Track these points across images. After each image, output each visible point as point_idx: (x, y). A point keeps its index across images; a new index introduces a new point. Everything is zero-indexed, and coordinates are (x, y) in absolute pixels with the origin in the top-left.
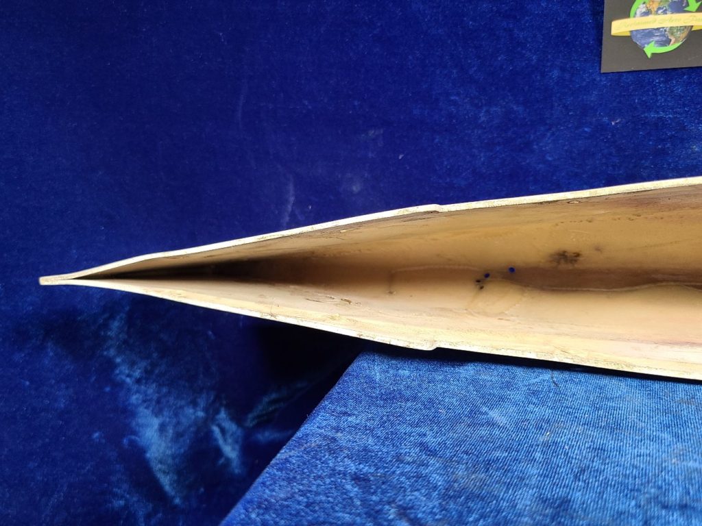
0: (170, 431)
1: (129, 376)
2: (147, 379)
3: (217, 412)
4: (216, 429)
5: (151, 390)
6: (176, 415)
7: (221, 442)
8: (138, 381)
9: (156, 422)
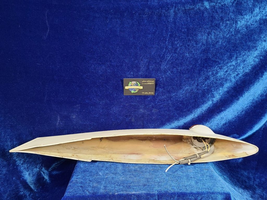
0: (31, 175)
1: (20, 163)
2: (24, 163)
3: (42, 168)
4: (42, 173)
5: (25, 166)
6: (32, 170)
7: (44, 175)
8: (22, 164)
9: (27, 173)
